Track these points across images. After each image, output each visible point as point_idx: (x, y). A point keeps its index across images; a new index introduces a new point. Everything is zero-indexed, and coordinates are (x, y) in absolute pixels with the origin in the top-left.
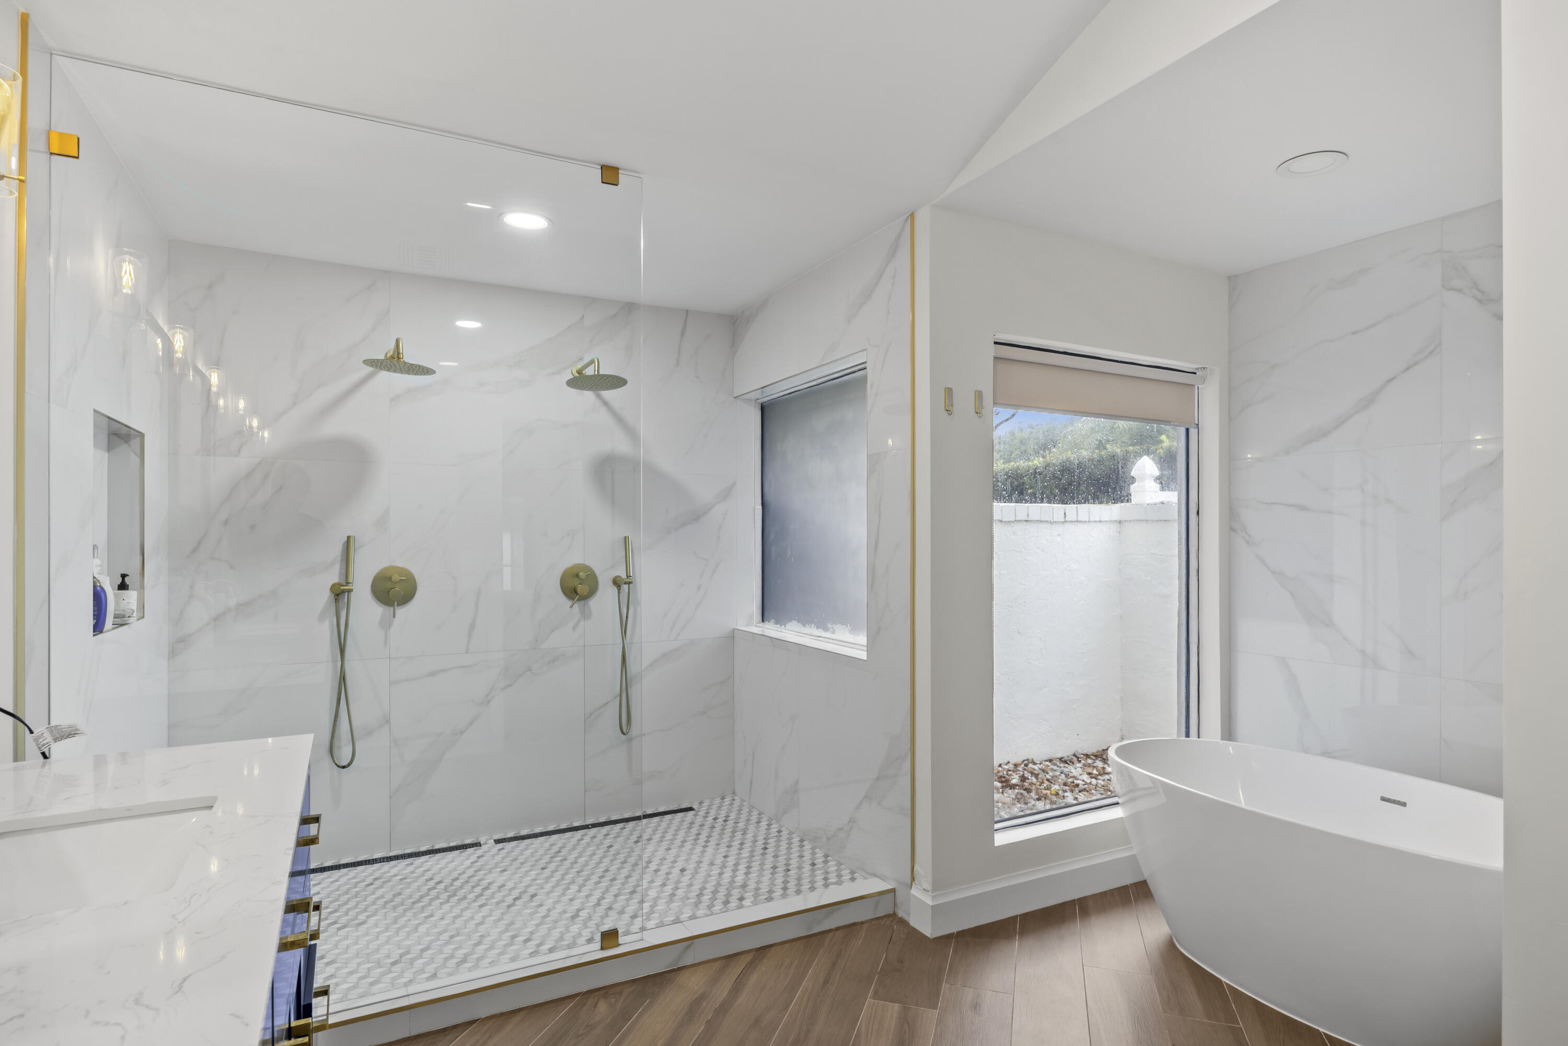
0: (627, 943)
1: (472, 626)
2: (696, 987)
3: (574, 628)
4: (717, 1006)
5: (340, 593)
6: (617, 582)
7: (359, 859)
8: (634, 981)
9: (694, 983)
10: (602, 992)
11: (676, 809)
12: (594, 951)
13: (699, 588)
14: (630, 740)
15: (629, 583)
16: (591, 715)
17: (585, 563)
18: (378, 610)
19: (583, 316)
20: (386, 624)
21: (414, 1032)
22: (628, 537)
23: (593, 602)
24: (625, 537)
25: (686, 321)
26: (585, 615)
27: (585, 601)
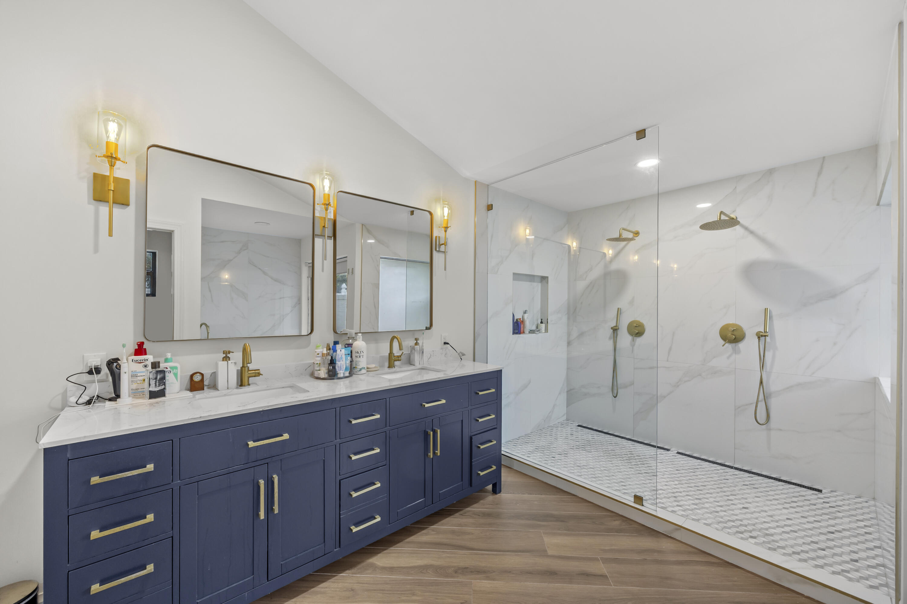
0: (648, 507)
1: (670, 349)
2: (664, 547)
3: (728, 358)
4: (660, 559)
5: (615, 330)
6: (760, 336)
8: (643, 525)
9: (665, 545)
10: (625, 519)
11: (807, 486)
12: (630, 501)
13: (835, 344)
14: (769, 429)
15: (765, 336)
16: (739, 407)
17: (736, 323)
18: (630, 338)
19: (736, 187)
20: (633, 344)
21: (558, 486)
22: (767, 309)
23: (741, 345)
24: (765, 309)
25: (822, 164)
26: (736, 352)
27: (736, 344)
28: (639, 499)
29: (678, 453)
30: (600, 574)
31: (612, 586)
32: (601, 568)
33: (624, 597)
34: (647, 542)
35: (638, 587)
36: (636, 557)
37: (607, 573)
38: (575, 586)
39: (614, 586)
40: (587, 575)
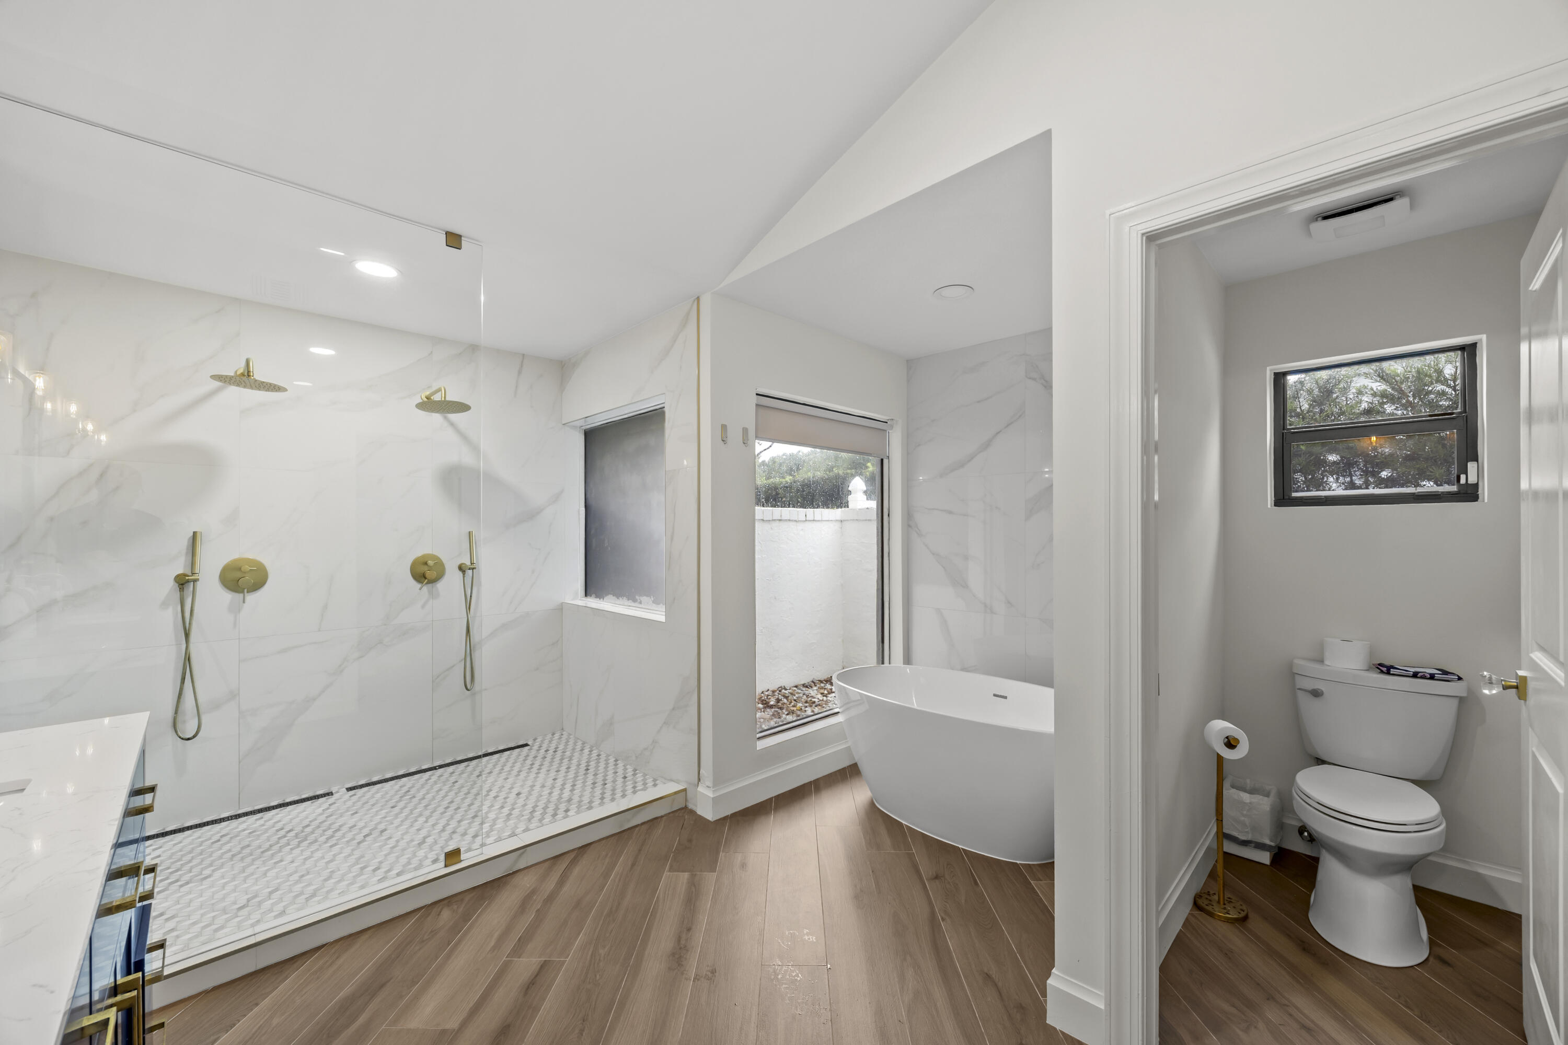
0: (468, 859)
1: (325, 608)
2: (528, 885)
3: (423, 606)
4: (546, 897)
5: (185, 583)
6: (461, 568)
7: (205, 820)
8: (474, 888)
9: (526, 882)
10: (445, 902)
11: (513, 746)
12: (440, 869)
13: (533, 573)
14: (474, 694)
15: (473, 569)
16: (438, 677)
17: (433, 553)
18: (226, 596)
19: (432, 352)
20: (236, 609)
22: (472, 532)
23: (440, 585)
24: (470, 532)
25: (522, 362)
26: (433, 595)
27: (433, 584)
28: (453, 856)
29: (349, 789)
30: (539, 966)
31: (564, 962)
32: (527, 965)
33: (590, 953)
34: (508, 899)
35: (579, 934)
36: (530, 917)
37: (539, 957)
38: (546, 1005)
39: (567, 957)
40: (533, 984)
